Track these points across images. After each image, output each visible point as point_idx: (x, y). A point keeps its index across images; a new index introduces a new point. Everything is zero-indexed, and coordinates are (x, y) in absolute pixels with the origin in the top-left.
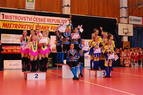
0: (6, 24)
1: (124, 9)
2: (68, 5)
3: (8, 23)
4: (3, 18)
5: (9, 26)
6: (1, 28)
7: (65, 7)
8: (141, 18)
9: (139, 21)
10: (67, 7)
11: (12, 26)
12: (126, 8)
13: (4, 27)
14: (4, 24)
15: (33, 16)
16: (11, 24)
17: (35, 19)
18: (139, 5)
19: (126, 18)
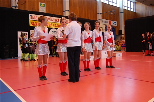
0: (34, 23)
1: (100, 14)
2: (68, 10)
3: (35, 22)
4: (31, 18)
5: (36, 24)
6: (30, 26)
7: (66, 12)
8: (108, 21)
9: (107, 22)
10: (67, 12)
11: (37, 24)
12: (101, 14)
13: (32, 25)
14: (32, 23)
15: (51, 17)
16: (37, 23)
17: (52, 20)
18: (111, 12)
19: (101, 20)
